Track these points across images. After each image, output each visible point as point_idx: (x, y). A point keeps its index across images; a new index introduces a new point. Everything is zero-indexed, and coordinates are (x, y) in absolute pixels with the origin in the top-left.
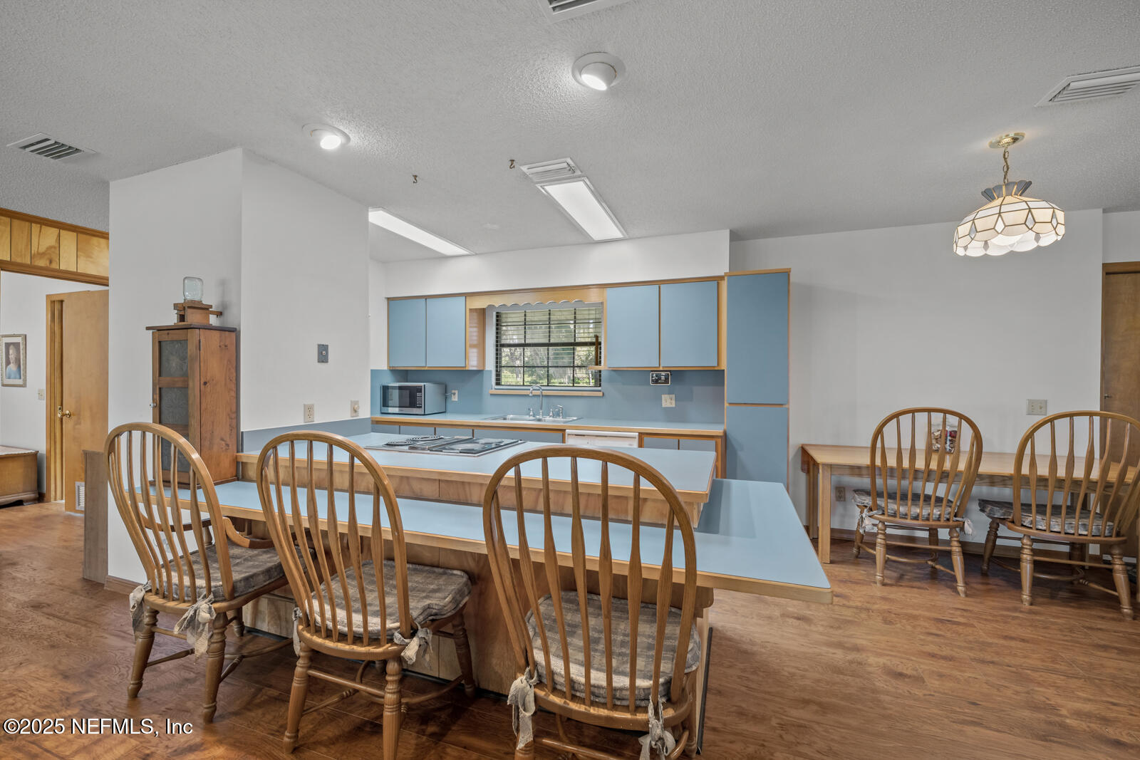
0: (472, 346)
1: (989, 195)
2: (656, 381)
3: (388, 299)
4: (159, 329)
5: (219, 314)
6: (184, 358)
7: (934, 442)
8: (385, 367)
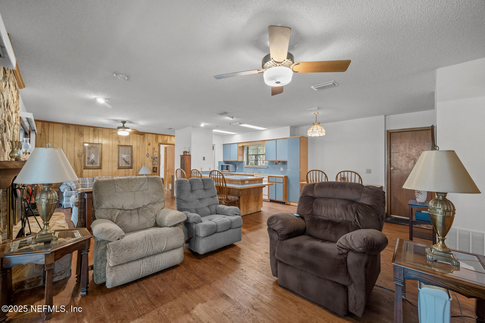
0: (240, 155)
1: (314, 124)
2: (276, 164)
3: (223, 144)
4: (181, 155)
5: (189, 153)
6: (184, 160)
8: (222, 161)
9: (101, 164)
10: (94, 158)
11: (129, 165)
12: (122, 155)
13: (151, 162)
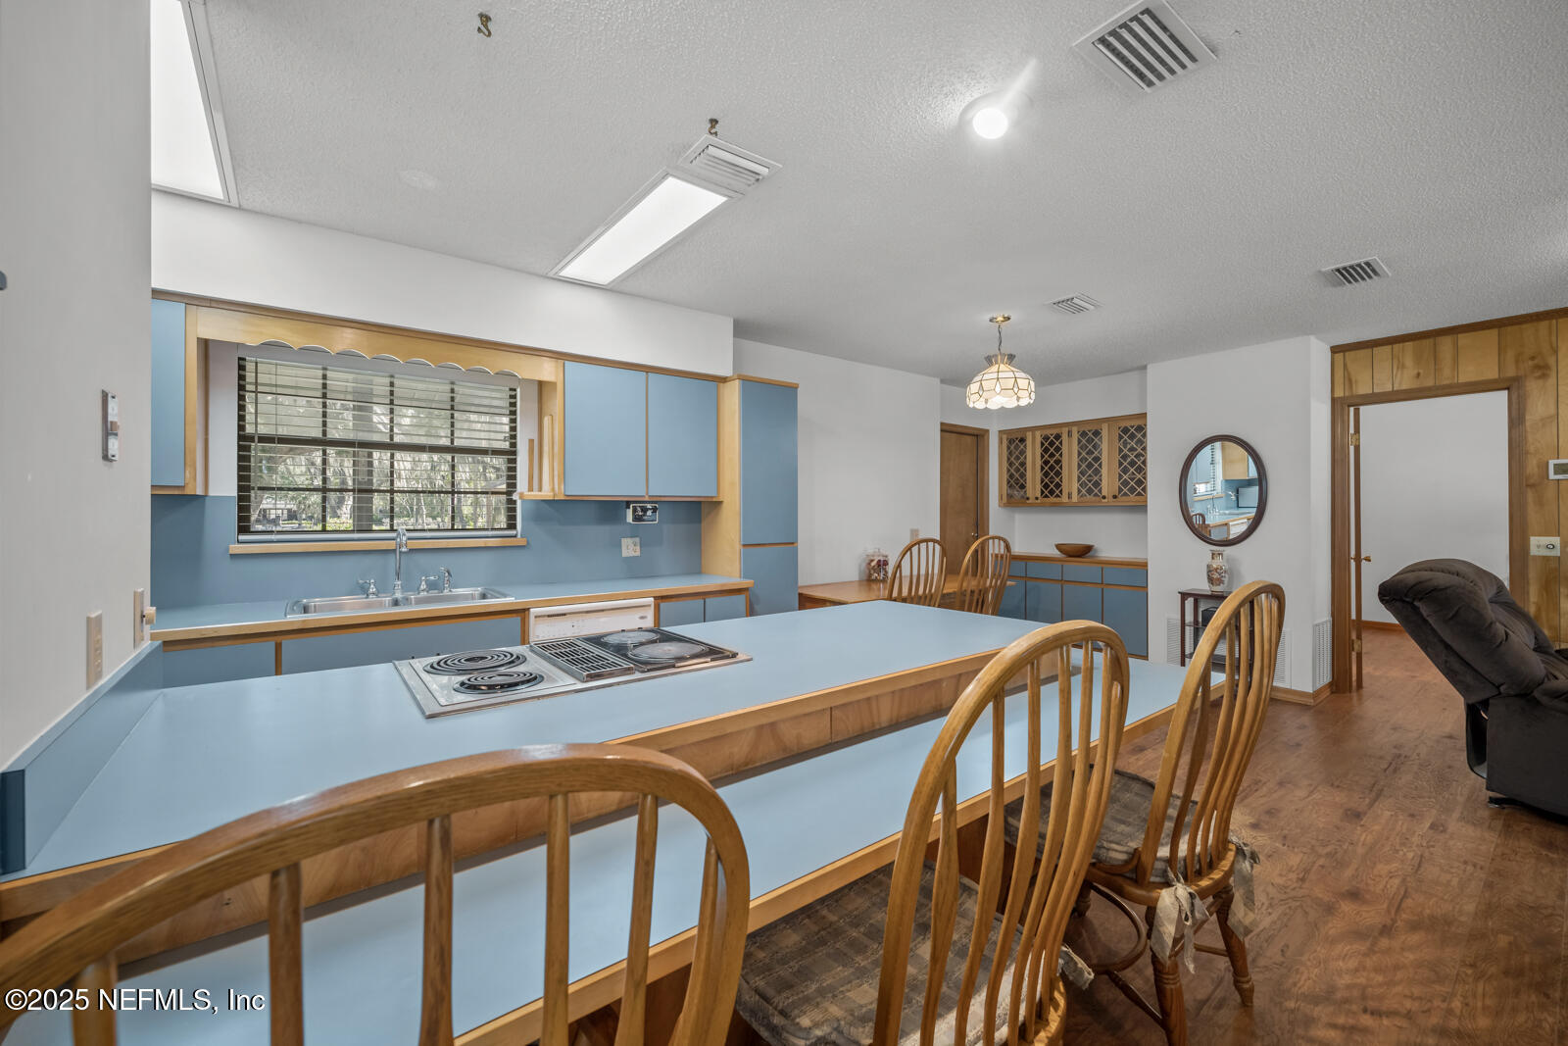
1: (990, 361)
2: (640, 519)
7: (872, 572)
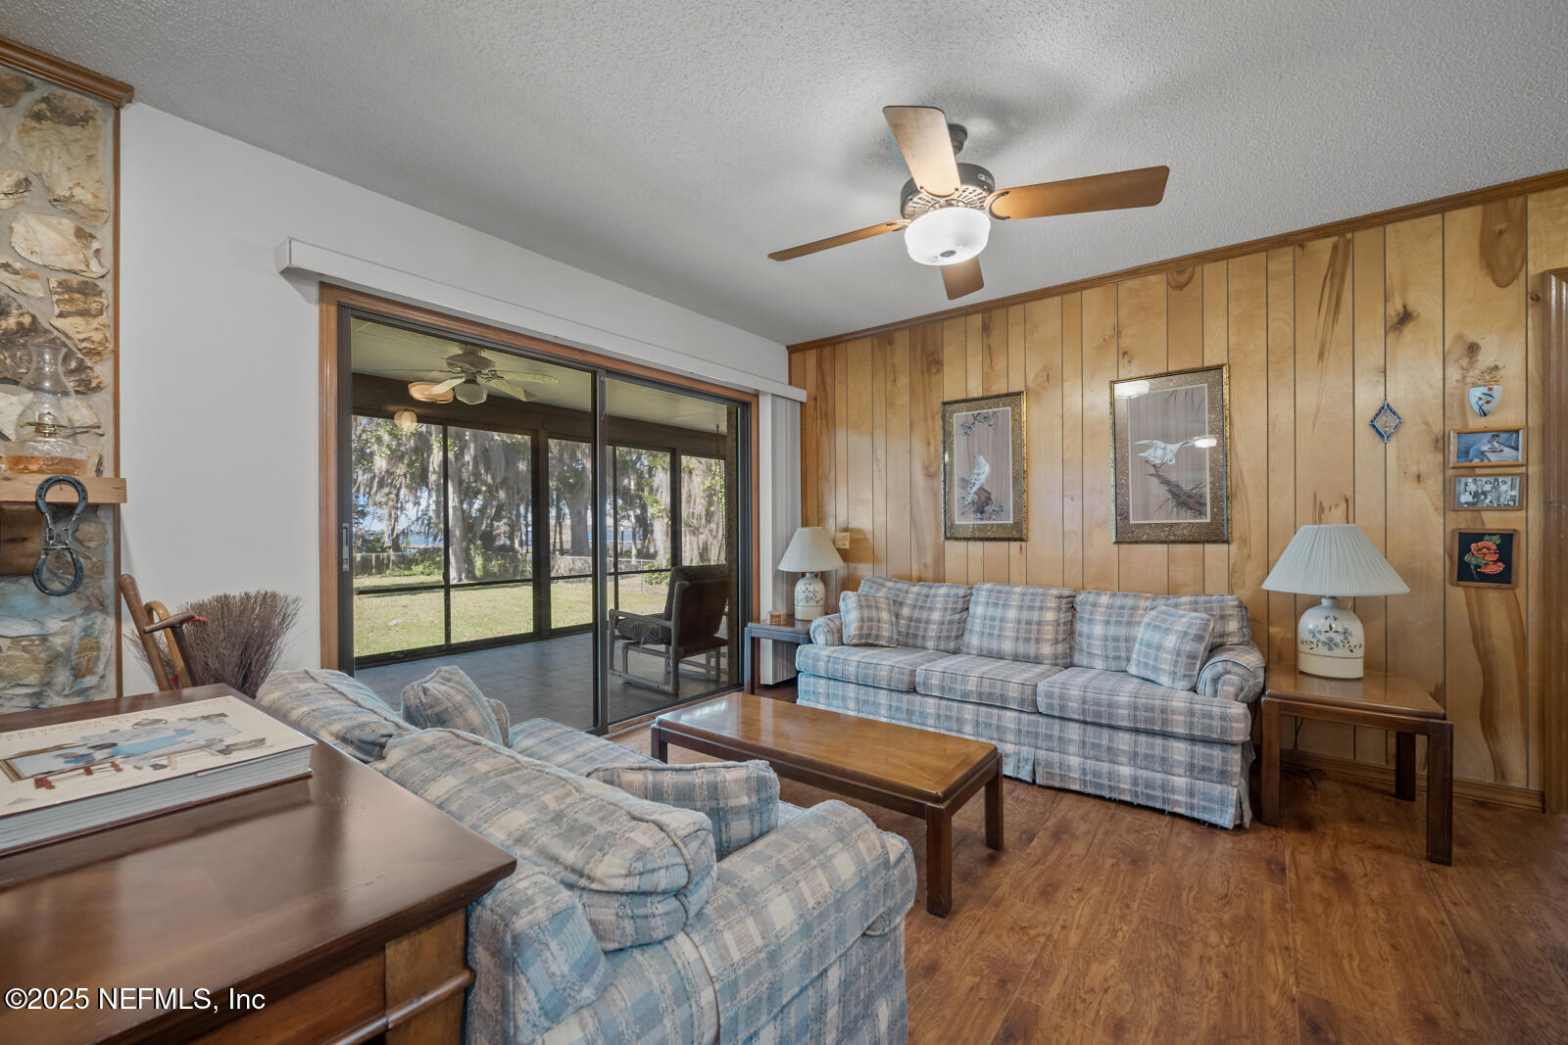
9: (1021, 509)
10: (988, 479)
11: (1202, 514)
12: (1146, 447)
13: (1435, 484)
